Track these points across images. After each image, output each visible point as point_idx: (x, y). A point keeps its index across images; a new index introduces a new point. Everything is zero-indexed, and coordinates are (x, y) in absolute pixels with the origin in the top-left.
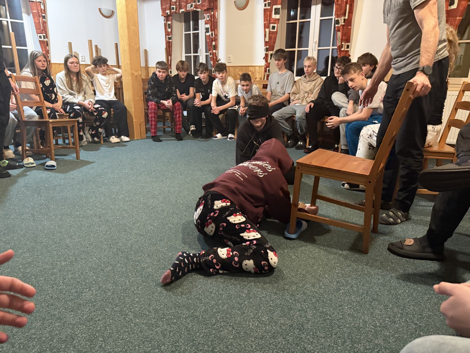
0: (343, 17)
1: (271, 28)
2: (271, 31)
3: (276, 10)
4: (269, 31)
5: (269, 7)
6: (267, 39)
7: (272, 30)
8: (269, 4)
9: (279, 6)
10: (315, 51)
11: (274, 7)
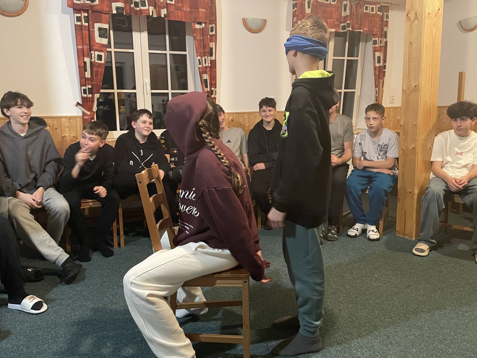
0: (209, 57)
1: (97, 57)
2: (97, 63)
3: (101, 31)
4: (91, 62)
5: (87, 24)
6: (88, 75)
7: (98, 61)
8: (87, 19)
9: (106, 26)
10: (147, 94)
11: (97, 26)
